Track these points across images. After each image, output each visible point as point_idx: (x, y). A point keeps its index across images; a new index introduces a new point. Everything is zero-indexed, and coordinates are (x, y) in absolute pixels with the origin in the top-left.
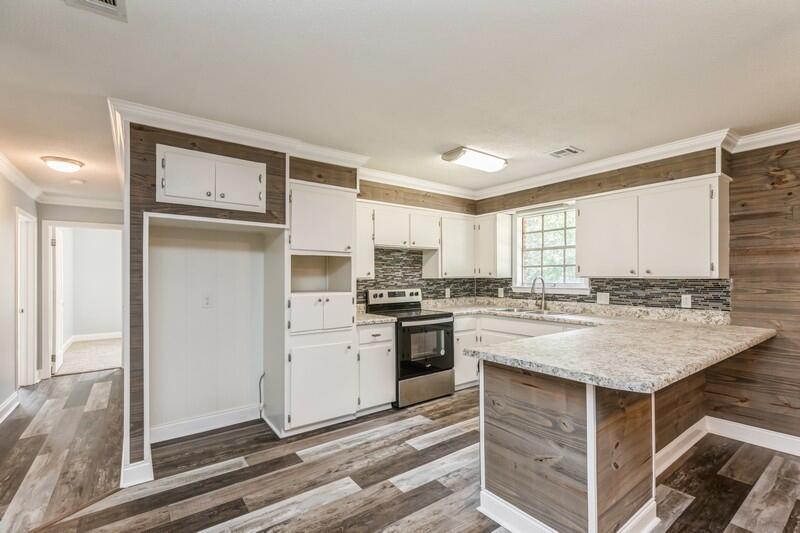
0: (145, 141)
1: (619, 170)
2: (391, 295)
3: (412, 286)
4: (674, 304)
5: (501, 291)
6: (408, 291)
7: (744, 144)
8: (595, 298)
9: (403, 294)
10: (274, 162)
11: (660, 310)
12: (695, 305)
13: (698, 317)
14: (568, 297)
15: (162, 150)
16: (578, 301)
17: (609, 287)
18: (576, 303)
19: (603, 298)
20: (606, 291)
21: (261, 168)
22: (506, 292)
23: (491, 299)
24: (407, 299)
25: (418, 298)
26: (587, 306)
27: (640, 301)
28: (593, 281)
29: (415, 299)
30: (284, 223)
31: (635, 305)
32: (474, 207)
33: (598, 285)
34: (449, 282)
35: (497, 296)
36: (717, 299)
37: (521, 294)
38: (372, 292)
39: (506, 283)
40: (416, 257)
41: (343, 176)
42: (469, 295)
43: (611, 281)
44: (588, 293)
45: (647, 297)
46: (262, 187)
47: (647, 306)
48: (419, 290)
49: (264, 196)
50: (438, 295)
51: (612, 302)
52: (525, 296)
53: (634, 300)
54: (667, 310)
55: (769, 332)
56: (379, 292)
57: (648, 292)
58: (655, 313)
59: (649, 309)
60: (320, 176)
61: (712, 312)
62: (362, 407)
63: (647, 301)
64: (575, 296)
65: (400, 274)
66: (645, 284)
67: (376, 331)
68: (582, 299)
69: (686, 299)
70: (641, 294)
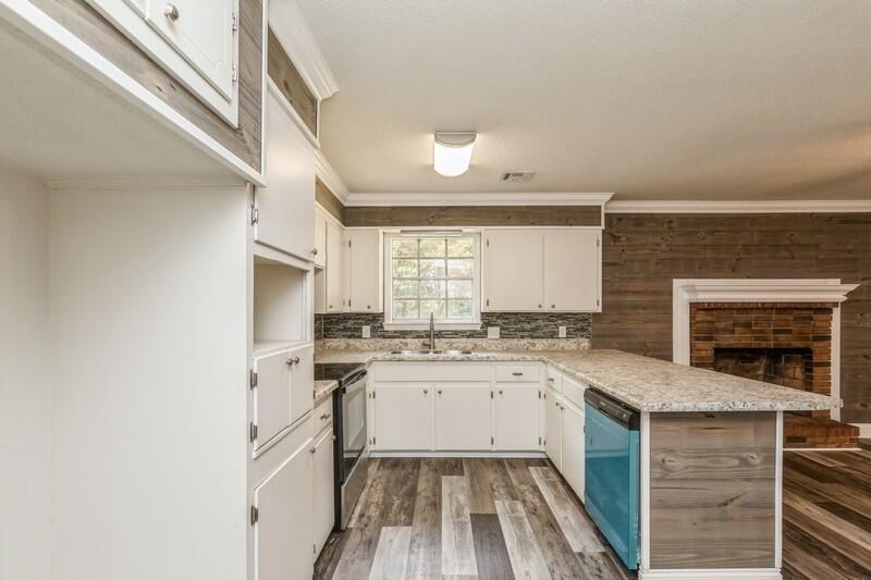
1: (527, 207)
4: (554, 335)
5: (366, 330)
8: (486, 333)
11: (544, 341)
12: (569, 335)
13: (571, 345)
14: (456, 334)
16: (468, 337)
17: (499, 322)
18: (464, 340)
19: (494, 332)
20: (497, 325)
22: (373, 330)
23: (351, 341)
26: (478, 341)
27: (526, 334)
28: (485, 315)
31: (522, 337)
33: (489, 319)
35: (360, 337)
36: (582, 330)
37: (396, 332)
39: (374, 319)
43: (502, 315)
44: (478, 328)
45: (533, 330)
51: (502, 336)
52: (403, 334)
53: (521, 333)
54: (550, 341)
57: (533, 325)
58: (541, 344)
59: (536, 341)
61: (581, 340)
63: (534, 334)
64: (464, 332)
66: (529, 317)
68: (472, 335)
69: (562, 331)
70: (528, 327)
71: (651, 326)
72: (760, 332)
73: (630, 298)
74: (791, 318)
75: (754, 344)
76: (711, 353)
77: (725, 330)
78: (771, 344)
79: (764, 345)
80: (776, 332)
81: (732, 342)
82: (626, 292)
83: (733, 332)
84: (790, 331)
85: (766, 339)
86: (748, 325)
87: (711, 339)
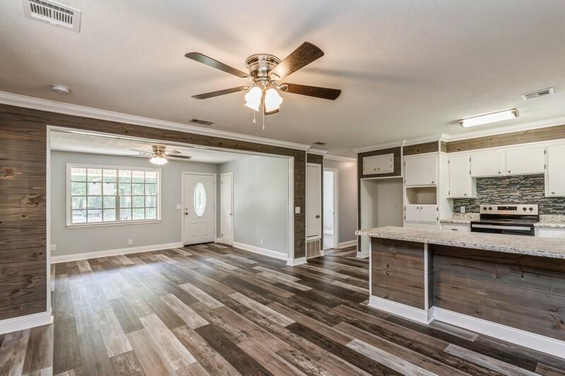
2: (499, 208)
6: (520, 207)
9: (515, 208)
10: (396, 152)
15: (364, 159)
21: (392, 156)
24: (520, 211)
30: (401, 175)
38: (482, 206)
41: (431, 147)
46: (392, 163)
48: (535, 207)
49: (393, 166)
56: (488, 206)
60: (418, 151)
65: (518, 193)
67: (454, 227)
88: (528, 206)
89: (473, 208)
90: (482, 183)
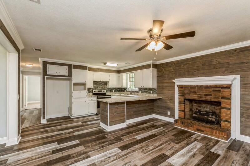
0: (45, 64)
2: (98, 91)
3: (104, 89)
4: (150, 93)
6: (103, 91)
7: (158, 62)
8: (139, 92)
9: (101, 91)
10: (69, 66)
12: (153, 93)
14: (135, 92)
15: (48, 65)
17: (141, 90)
19: (140, 92)
21: (67, 67)
22: (126, 91)
24: (102, 92)
25: (105, 92)
26: (138, 93)
28: (139, 88)
29: (104, 92)
30: (71, 77)
32: (119, 72)
33: (140, 89)
34: (113, 88)
35: (124, 92)
36: (155, 92)
38: (94, 91)
39: (126, 89)
40: (105, 83)
41: (84, 68)
42: (119, 92)
43: (142, 88)
46: (67, 71)
47: (146, 93)
48: (106, 90)
49: (67, 72)
50: (111, 91)
52: (129, 92)
55: (161, 97)
56: (95, 91)
57: (147, 90)
60: (79, 68)
61: (154, 94)
62: (89, 113)
65: (101, 87)
66: (146, 89)
67: (92, 98)
68: (137, 92)
69: (151, 92)
70: (146, 91)
71: (170, 91)
72: (200, 95)
73: (165, 84)
74: (212, 90)
75: (197, 98)
76: (183, 100)
77: (187, 93)
78: (204, 99)
79: (201, 99)
80: (205, 95)
81: (190, 97)
82: (164, 83)
83: (189, 94)
84: (211, 95)
85: (201, 97)
86: (195, 92)
87: (183, 96)
88: (104, 90)
89: (90, 91)
90: (96, 83)
